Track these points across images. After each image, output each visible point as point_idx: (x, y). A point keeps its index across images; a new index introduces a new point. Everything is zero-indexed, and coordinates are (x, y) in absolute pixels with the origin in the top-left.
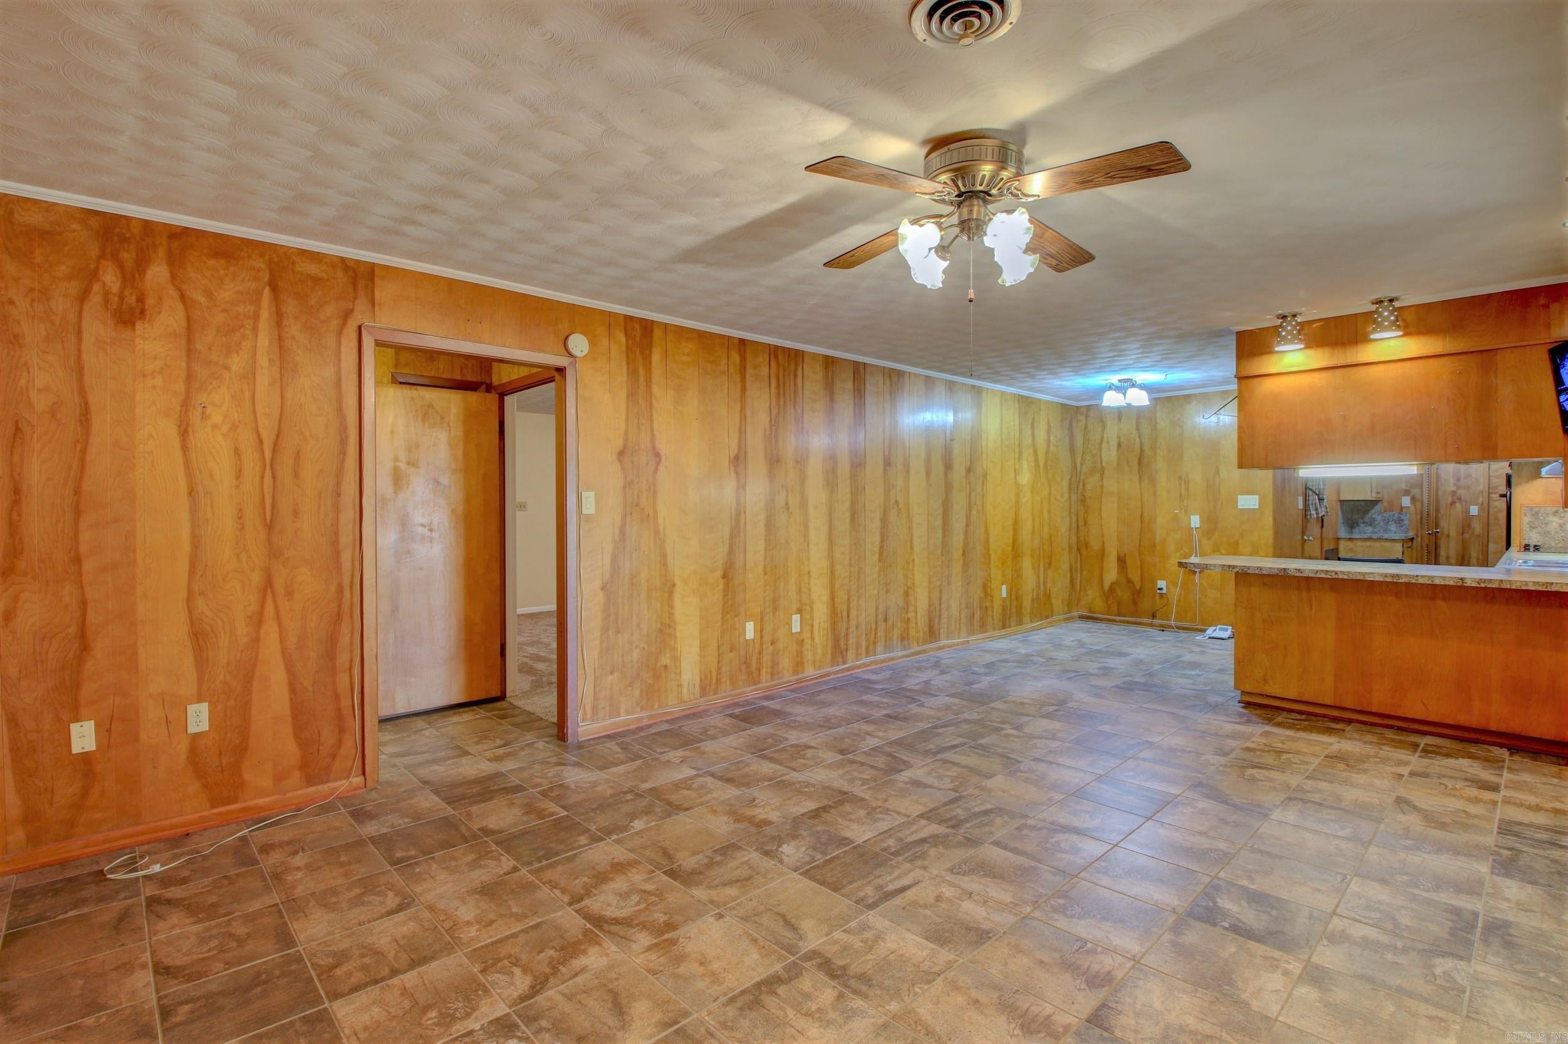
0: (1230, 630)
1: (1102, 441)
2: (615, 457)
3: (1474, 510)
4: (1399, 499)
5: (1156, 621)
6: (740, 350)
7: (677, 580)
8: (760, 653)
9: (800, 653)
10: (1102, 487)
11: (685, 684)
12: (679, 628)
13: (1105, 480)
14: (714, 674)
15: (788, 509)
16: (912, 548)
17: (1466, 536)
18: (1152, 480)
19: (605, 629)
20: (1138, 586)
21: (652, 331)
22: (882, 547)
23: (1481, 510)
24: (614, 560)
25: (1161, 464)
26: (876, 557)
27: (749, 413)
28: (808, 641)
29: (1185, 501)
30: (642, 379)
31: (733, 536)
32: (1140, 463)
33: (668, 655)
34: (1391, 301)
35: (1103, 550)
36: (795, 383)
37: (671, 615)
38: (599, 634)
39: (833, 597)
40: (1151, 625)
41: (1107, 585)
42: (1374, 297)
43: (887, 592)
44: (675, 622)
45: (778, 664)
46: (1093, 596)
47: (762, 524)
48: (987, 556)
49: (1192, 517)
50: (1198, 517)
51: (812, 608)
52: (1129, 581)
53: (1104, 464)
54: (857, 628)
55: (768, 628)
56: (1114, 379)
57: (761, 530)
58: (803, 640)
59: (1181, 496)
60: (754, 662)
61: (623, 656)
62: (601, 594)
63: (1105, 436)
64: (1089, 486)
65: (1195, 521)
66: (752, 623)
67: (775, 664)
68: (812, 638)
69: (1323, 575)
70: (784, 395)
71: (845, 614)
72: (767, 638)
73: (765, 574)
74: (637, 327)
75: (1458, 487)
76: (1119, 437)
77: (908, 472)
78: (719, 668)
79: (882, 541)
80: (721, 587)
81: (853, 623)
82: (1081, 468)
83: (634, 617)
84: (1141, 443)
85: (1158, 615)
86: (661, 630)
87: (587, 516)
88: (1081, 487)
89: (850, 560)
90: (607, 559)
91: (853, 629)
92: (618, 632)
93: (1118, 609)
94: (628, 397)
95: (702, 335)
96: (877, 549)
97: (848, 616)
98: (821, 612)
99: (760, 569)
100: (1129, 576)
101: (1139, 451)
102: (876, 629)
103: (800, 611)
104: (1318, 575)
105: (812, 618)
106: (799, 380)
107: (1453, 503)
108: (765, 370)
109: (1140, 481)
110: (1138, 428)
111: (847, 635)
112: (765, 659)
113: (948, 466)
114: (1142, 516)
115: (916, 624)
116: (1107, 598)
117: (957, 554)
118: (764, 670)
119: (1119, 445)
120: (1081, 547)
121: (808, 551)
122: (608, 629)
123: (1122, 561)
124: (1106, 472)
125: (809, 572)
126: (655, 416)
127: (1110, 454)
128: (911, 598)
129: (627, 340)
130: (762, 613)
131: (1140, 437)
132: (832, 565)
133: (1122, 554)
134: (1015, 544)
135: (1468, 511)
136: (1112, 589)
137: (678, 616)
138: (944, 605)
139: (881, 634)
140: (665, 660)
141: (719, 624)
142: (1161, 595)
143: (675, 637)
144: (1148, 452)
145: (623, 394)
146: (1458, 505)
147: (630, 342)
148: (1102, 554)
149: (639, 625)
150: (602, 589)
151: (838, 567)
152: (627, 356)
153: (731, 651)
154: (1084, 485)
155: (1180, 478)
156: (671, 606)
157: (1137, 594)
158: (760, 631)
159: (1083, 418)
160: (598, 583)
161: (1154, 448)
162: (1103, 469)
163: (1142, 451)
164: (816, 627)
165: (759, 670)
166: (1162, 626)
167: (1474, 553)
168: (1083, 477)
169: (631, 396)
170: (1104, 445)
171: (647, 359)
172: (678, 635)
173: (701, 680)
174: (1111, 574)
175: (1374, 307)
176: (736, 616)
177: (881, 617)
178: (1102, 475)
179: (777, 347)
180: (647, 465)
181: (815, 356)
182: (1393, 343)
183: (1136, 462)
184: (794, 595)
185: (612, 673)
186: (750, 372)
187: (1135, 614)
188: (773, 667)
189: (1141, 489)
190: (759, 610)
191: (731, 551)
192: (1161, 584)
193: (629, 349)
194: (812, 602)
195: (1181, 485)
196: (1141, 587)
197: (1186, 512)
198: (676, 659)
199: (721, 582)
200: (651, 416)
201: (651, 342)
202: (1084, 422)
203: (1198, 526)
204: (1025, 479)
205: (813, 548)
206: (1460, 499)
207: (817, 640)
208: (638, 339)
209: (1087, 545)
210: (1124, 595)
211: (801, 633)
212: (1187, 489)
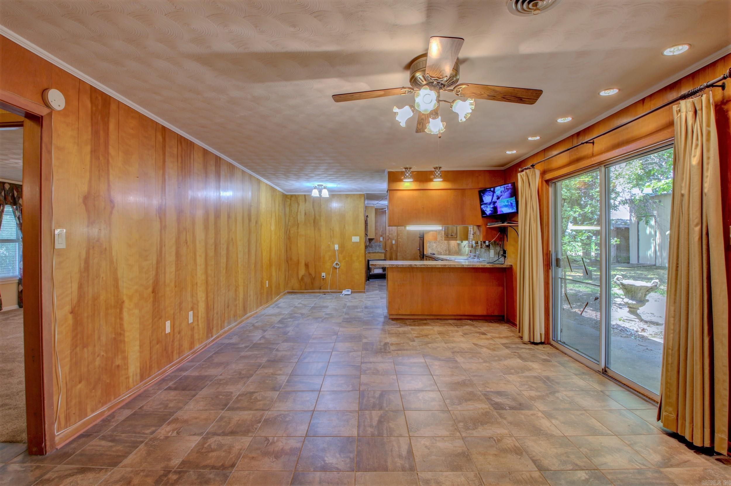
0: (350, 291)
1: (298, 212)
2: (81, 200)
3: (394, 242)
4: (380, 238)
5: (321, 291)
6: (162, 134)
7: (125, 298)
8: (173, 341)
9: (192, 336)
10: (298, 232)
11: (131, 374)
12: (127, 334)
13: (299, 230)
14: (148, 363)
15: (187, 243)
16: (238, 265)
17: (392, 251)
18: (319, 230)
19: (74, 346)
20: (314, 276)
21: (109, 104)
22: (227, 265)
23: (395, 242)
24: (80, 287)
25: (323, 223)
26: (224, 271)
27: (167, 177)
28: (196, 327)
29: (332, 239)
30: (102, 141)
31: (158, 262)
32: (314, 222)
33: (120, 357)
34: (440, 168)
35: (298, 260)
36: (190, 162)
37: (121, 325)
38: (69, 351)
39: (207, 298)
40: (319, 292)
41: (300, 277)
42: (435, 166)
43: (229, 291)
44: (124, 330)
45: (182, 346)
46: (294, 282)
47: (174, 253)
48: (262, 267)
49: (335, 245)
50: (337, 245)
51: (198, 306)
52: (310, 274)
53: (299, 222)
54: (217, 314)
55: (177, 323)
56: (316, 184)
57: (173, 258)
58: (194, 327)
59: (331, 236)
60: (170, 348)
61: (88, 366)
62: (70, 316)
63: (299, 209)
64: (292, 232)
65: (336, 247)
66: (169, 321)
67: (181, 346)
68: (198, 325)
69: (423, 266)
70: (185, 169)
71: (212, 307)
72: (177, 330)
73: (176, 287)
74: (100, 98)
75: (389, 234)
76: (305, 210)
77: (236, 222)
78: (151, 358)
79: (227, 261)
80: (152, 299)
81: (215, 311)
82: (288, 223)
83: (96, 332)
84: (315, 214)
85: (322, 288)
86: (115, 339)
87: (59, 249)
88: (288, 231)
89: (214, 273)
90: (75, 286)
91: (215, 315)
92: (84, 347)
93: (305, 287)
94: (91, 152)
95: (142, 118)
96: (225, 266)
97: (214, 308)
98: (202, 307)
99: (173, 284)
100: (310, 272)
101: (314, 217)
102: (225, 313)
103: (192, 309)
104: (422, 267)
105: (198, 312)
106: (192, 161)
107: (388, 239)
108: (175, 151)
109: (314, 230)
110: (313, 207)
111: (213, 320)
112: (175, 344)
113: (250, 220)
114: (315, 245)
115: (239, 307)
116: (300, 282)
117: (253, 266)
118: (175, 352)
119: (305, 214)
120: (288, 260)
121: (196, 270)
122: (76, 347)
123: (307, 265)
124: (300, 226)
125: (197, 283)
126: (111, 171)
127: (301, 218)
128: (238, 293)
129: (92, 107)
130: (174, 314)
131: (314, 211)
132: (207, 278)
133: (307, 262)
134: (270, 260)
135: (392, 242)
136: (302, 279)
137: (126, 326)
138: (248, 294)
139: (226, 315)
140: (118, 361)
141: (151, 326)
142: (323, 279)
143: (124, 341)
144: (317, 217)
145: (88, 149)
146: (389, 240)
147: (94, 108)
148: (298, 263)
149: (99, 338)
150: (72, 312)
151: (209, 278)
152: (92, 119)
153: (157, 344)
154: (289, 231)
155: (330, 229)
156: (121, 319)
157: (313, 279)
158: (173, 326)
159: (289, 200)
160: (68, 308)
161: (320, 216)
162: (298, 224)
163: (315, 217)
164: (200, 317)
165: (172, 352)
166: (324, 292)
167: (394, 257)
168: (289, 227)
169: (94, 152)
170: (299, 213)
171: (106, 124)
172: (126, 340)
173: (140, 370)
174: (302, 272)
175: (434, 170)
176: (160, 318)
177: (226, 306)
178: (298, 227)
179: (181, 137)
180: (105, 208)
181: (200, 147)
182: (438, 183)
183: (312, 221)
184: (189, 299)
185: (80, 382)
186: (168, 149)
187: (313, 288)
188: (179, 348)
189: (315, 233)
190: (172, 312)
191: (157, 274)
192: (323, 274)
193: (93, 115)
194: (198, 302)
195: (331, 232)
196: (315, 277)
197: (333, 243)
198: (125, 358)
199: (152, 295)
200: (108, 170)
201: (109, 113)
202: (289, 202)
203: (338, 249)
204: (273, 228)
205: (198, 267)
206: (390, 238)
207: (200, 326)
208: (100, 107)
209: (291, 259)
210: (307, 280)
211: (192, 323)
212: (333, 234)
